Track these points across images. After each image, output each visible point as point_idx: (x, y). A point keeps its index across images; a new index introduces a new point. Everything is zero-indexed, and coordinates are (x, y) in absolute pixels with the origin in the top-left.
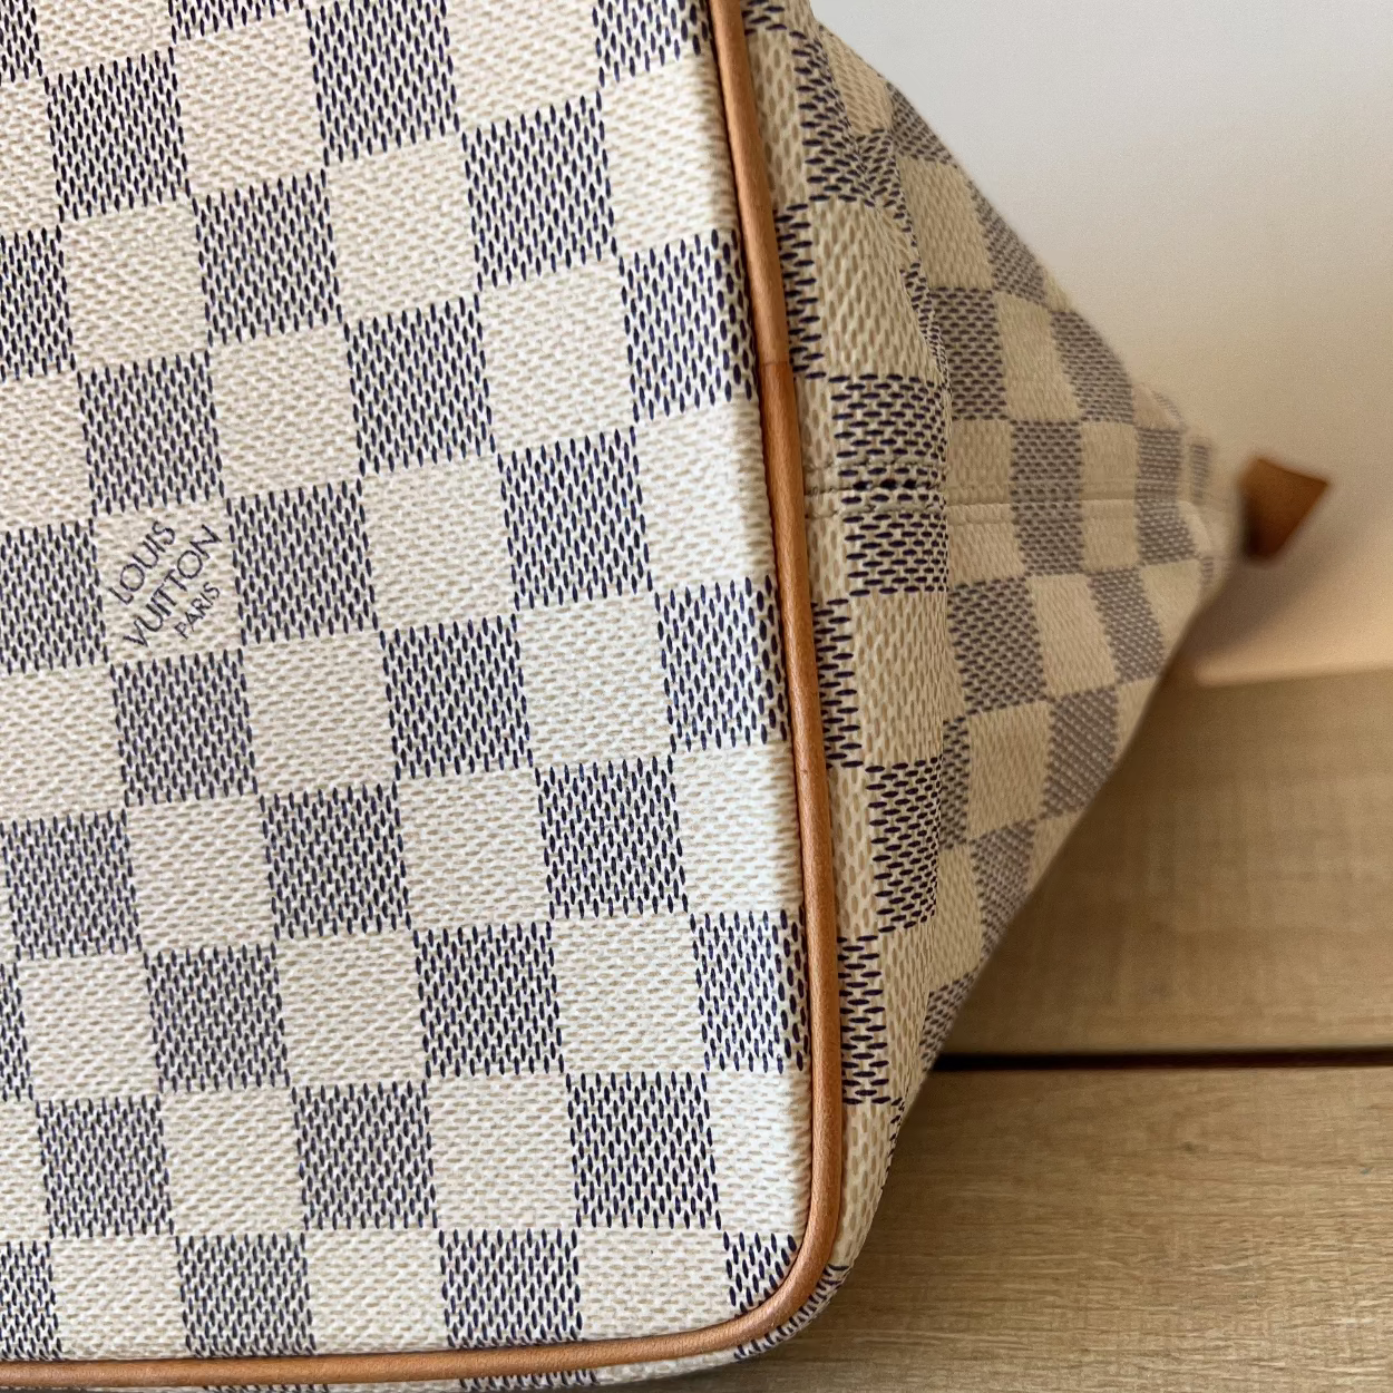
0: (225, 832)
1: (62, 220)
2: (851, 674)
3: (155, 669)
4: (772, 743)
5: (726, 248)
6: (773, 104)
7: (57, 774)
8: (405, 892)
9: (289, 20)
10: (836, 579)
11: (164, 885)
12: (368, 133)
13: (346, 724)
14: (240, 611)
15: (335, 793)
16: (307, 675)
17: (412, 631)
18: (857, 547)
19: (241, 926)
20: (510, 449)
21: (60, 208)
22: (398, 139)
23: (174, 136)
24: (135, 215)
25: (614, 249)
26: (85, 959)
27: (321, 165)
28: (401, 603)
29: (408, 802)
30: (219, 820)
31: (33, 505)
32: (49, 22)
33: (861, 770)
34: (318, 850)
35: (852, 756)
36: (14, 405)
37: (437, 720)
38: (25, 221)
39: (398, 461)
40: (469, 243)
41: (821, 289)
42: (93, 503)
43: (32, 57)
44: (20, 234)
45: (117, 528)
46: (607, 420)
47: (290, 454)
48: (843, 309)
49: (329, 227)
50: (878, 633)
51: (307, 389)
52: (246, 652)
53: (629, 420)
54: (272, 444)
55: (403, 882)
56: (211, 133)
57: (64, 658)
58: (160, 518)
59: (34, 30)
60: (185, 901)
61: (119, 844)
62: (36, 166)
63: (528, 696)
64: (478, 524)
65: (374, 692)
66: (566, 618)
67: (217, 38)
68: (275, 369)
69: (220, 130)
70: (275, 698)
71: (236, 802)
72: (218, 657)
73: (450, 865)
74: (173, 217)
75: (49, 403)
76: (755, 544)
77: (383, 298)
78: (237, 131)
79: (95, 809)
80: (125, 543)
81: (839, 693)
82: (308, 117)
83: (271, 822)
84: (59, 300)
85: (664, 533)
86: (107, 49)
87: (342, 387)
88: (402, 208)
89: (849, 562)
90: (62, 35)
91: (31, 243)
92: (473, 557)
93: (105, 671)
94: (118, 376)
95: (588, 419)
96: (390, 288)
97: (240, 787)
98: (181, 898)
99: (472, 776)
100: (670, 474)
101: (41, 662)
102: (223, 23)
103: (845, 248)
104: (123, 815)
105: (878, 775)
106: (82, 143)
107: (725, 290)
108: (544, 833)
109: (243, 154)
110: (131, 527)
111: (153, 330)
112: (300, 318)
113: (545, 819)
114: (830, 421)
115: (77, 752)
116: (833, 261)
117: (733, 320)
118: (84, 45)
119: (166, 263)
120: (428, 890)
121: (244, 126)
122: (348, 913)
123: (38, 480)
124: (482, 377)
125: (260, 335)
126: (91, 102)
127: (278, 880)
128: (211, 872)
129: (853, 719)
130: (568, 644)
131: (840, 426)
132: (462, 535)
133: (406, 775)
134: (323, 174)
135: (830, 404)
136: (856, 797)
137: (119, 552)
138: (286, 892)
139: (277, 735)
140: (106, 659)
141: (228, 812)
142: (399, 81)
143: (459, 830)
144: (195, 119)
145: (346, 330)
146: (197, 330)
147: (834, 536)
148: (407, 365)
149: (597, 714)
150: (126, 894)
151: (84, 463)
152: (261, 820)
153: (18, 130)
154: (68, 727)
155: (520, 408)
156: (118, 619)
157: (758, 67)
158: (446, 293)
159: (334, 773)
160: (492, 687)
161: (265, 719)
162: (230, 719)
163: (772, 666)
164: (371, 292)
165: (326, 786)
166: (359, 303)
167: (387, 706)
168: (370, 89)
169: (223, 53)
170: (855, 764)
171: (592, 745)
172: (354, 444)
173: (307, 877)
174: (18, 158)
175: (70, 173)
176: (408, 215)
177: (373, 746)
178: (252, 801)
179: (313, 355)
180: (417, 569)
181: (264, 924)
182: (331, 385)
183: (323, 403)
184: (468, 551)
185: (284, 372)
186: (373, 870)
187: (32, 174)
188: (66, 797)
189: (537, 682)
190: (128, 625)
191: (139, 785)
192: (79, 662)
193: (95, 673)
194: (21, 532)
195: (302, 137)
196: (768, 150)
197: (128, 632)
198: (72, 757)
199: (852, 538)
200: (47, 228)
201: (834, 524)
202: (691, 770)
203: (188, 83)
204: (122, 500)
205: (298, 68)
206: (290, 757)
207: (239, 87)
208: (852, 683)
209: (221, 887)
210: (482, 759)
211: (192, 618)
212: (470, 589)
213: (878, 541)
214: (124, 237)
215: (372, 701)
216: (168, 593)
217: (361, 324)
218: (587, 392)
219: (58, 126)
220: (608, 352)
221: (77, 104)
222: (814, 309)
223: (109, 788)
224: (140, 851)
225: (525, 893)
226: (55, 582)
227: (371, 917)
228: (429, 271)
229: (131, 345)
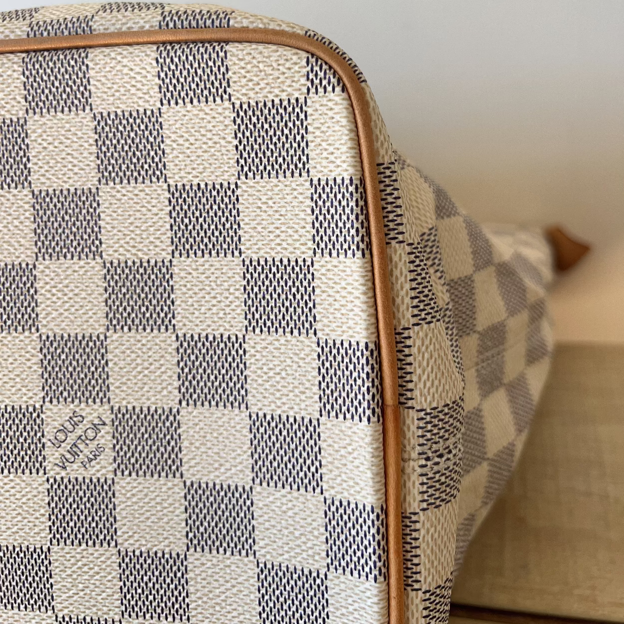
0: (99, 564)
1: (37, 260)
2: (418, 547)
3: (70, 481)
4: (379, 583)
5: (372, 351)
6: (397, 278)
7: (17, 525)
8: (188, 605)
9: (159, 186)
10: (414, 503)
11: (67, 584)
12: (195, 247)
13: (164, 521)
14: (115, 460)
15: (156, 553)
16: (146, 495)
17: (200, 483)
18: (425, 488)
19: (105, 609)
20: (256, 411)
21: (36, 254)
22: (210, 253)
23: (96, 229)
24: (74, 263)
25: (315, 334)
26: (26, 613)
27: (170, 257)
28: (195, 469)
29: (192, 563)
30: (98, 558)
31: (13, 394)
32: (36, 164)
33: (420, 593)
34: (146, 579)
35: (416, 586)
36: (7, 345)
37: (209, 527)
38: (18, 257)
39: (199, 403)
40: (242, 310)
41: (415, 368)
42: (44, 398)
43: (26, 180)
44: (15, 263)
45: (55, 411)
46: (306, 412)
47: (145, 390)
48: (425, 377)
49: (172, 286)
50: (432, 527)
51: (155, 360)
52: (116, 480)
53: (317, 415)
54: (136, 384)
55: (187, 600)
56: (115, 231)
57: (23, 470)
58: (77, 410)
59: (28, 166)
60: (78, 594)
61: (46, 562)
62: (25, 232)
63: (256, 525)
64: (236, 441)
65: (179, 508)
66: (278, 495)
67: (122, 188)
68: (139, 349)
69: (119, 231)
70: (129, 503)
71: (106, 551)
72: (102, 480)
73: (211, 596)
74: (93, 267)
75: (24, 347)
76: (377, 491)
77: (197, 325)
78: (129, 233)
79: (35, 545)
80: (58, 419)
81: (412, 556)
82: (165, 234)
83: (123, 562)
84: (33, 297)
85: (331, 471)
86: (65, 182)
87: (173, 363)
88: (210, 286)
89: (421, 495)
90: (42, 171)
91: (21, 268)
92: (233, 455)
93: (45, 479)
94: (60, 339)
95: (296, 408)
96: (201, 322)
97: (109, 544)
98: (76, 592)
99: (225, 556)
100: (336, 446)
101: (12, 470)
102: (125, 181)
103: (427, 348)
104: (49, 549)
105: (428, 594)
106: (49, 224)
107: (370, 371)
108: (259, 591)
109: (131, 244)
110: (62, 411)
111: (79, 319)
112: (154, 327)
113: (260, 584)
114: (415, 430)
115: (27, 516)
116: (421, 355)
117: (373, 386)
118: (54, 178)
119: (88, 288)
120: (199, 606)
121: (132, 231)
122: (159, 610)
123: (16, 383)
124: (244, 374)
125: (133, 331)
126: (55, 206)
127: (125, 590)
128: (92, 582)
129: (418, 569)
130: (278, 507)
131: (420, 432)
132: (228, 444)
133: (192, 550)
134: (171, 261)
135: (416, 422)
136: (417, 605)
137: (56, 423)
138: (129, 596)
139: (129, 521)
140: (45, 474)
141: (102, 555)
142: (213, 227)
143: (216, 580)
144: (108, 223)
145: (177, 337)
146: (102, 323)
147: (414, 483)
148: (207, 359)
149: (290, 542)
150: (48, 586)
151: (40, 377)
152: (118, 561)
153: (17, 213)
154: (24, 503)
155: (262, 393)
156: (52, 455)
157: (391, 261)
158: (229, 330)
159: (156, 543)
160: (238, 517)
161: (124, 513)
162: (106, 511)
163: (381, 547)
164: (191, 321)
165: (152, 549)
166: (185, 325)
167: (185, 516)
168: (198, 227)
169: (124, 195)
170: (417, 590)
171: (286, 556)
172: (177, 391)
173: (139, 591)
174: (16, 226)
175: (42, 238)
176: (213, 289)
177: (176, 533)
178: (115, 551)
179: (160, 345)
180: (204, 455)
181: (117, 610)
182: (167, 361)
183: (163, 369)
184: (231, 452)
185: (144, 351)
186: (172, 592)
187: (23, 235)
188: (20, 536)
189: (261, 520)
190: (57, 459)
191: (58, 536)
192: (31, 473)
193: (39, 479)
194: (6, 406)
195: (162, 242)
196: (394, 301)
197: (57, 462)
198: (25, 518)
199: (422, 484)
200: (29, 262)
201: (414, 477)
202: (336, 581)
203: (105, 206)
204: (58, 398)
205: (162, 210)
206: (135, 533)
207: (131, 213)
208: (418, 552)
209: (96, 589)
210: (230, 549)
211: (90, 460)
212: (230, 469)
213: (434, 484)
214: (67, 273)
215: (177, 512)
216: (79, 446)
217: (185, 335)
218: (297, 396)
219: (38, 214)
220: (309, 381)
221: (48, 206)
222: (411, 377)
223: (43, 535)
224: (57, 567)
225: (248, 617)
226: (21, 433)
227: (170, 614)
228: (221, 318)
229: (68, 325)
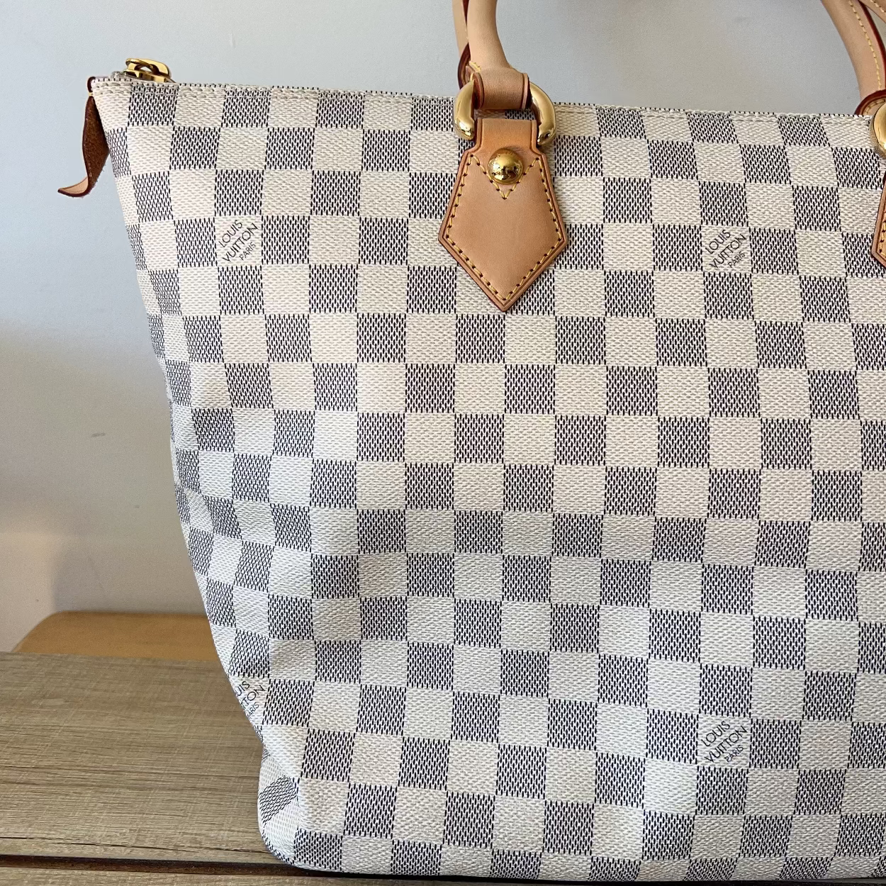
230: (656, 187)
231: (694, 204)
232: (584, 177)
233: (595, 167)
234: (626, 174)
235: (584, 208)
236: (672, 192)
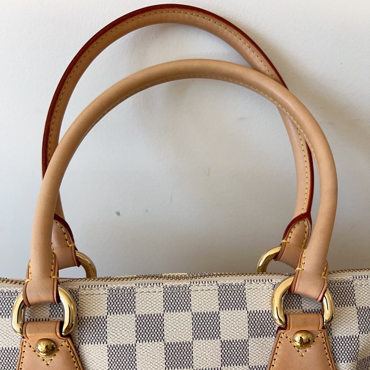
230: (139, 349)
231: (161, 358)
232: (96, 345)
233: (103, 339)
234: (121, 342)
235: (97, 363)
236: (148, 351)
